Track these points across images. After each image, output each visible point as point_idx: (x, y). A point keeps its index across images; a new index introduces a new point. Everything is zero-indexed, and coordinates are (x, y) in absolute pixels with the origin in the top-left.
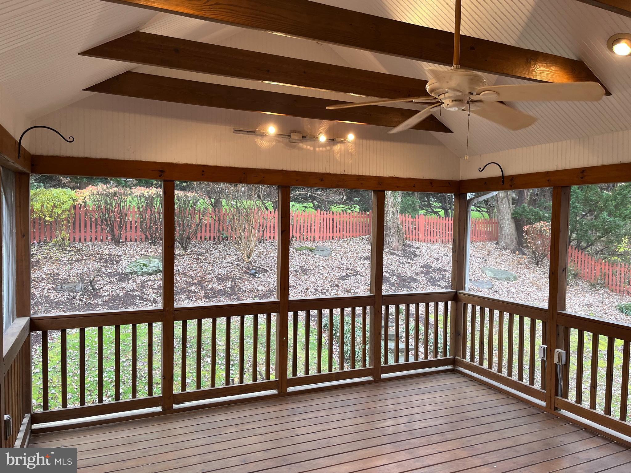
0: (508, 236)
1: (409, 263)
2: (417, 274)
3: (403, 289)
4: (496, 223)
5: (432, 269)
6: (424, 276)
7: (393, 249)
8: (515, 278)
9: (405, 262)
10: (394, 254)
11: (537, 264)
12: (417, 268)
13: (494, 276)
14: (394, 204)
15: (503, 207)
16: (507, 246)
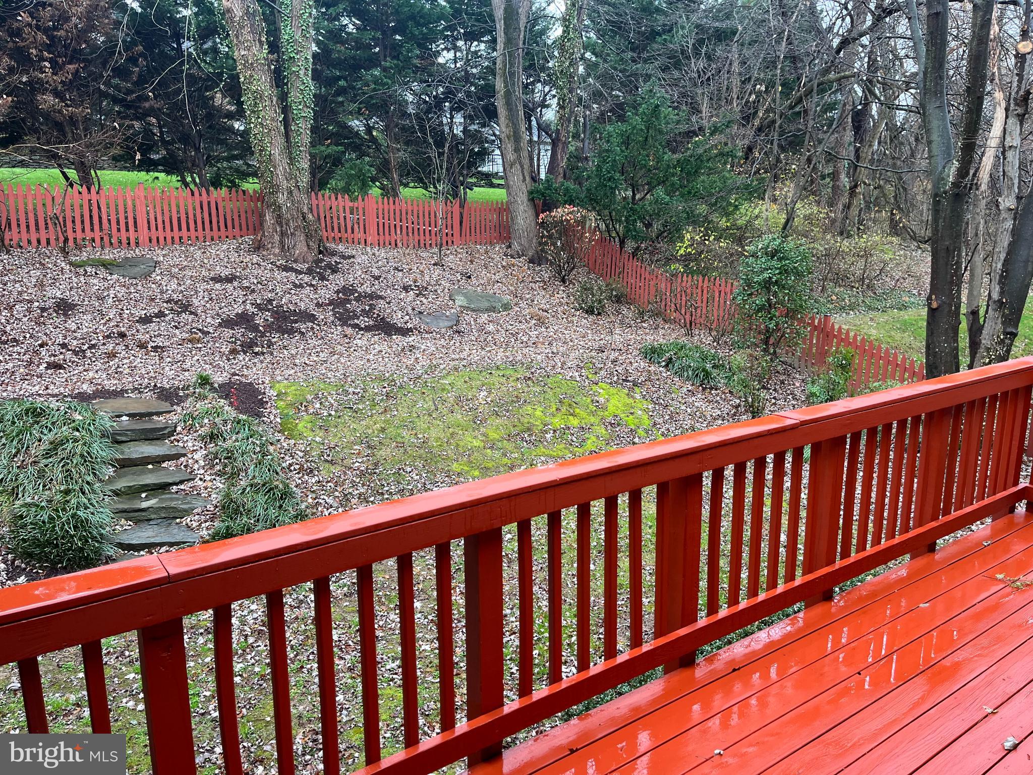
0: (523, 232)
1: (312, 285)
2: (318, 305)
3: (273, 336)
4: (505, 210)
5: (356, 295)
6: (333, 310)
7: (295, 261)
8: (506, 307)
9: (306, 283)
11: (563, 281)
12: (326, 293)
13: (467, 305)
14: (290, 174)
15: (514, 181)
16: (523, 251)
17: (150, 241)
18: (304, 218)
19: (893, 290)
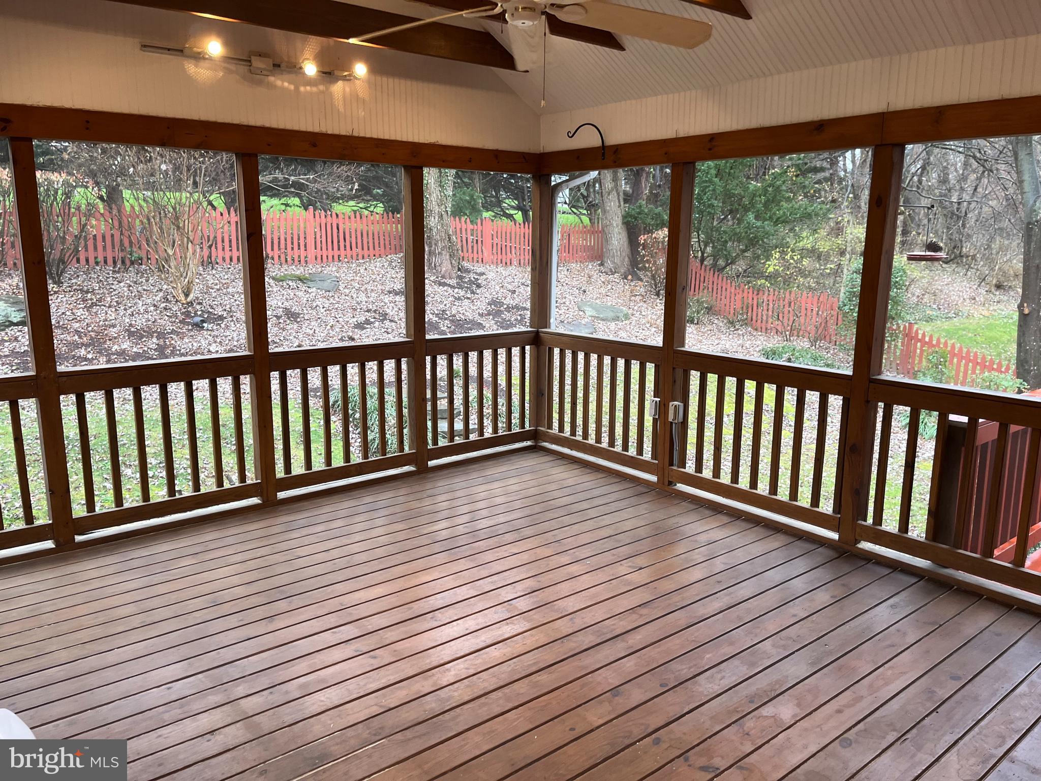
0: (617, 252)
1: (468, 298)
2: (481, 315)
4: (600, 232)
5: (505, 306)
6: (493, 319)
7: (443, 277)
8: (627, 317)
9: (463, 296)
10: (444, 284)
11: (658, 295)
12: (482, 305)
13: (597, 315)
14: (440, 200)
15: (610, 206)
16: (615, 268)
17: (316, 259)
18: (450, 239)
19: (917, 305)
